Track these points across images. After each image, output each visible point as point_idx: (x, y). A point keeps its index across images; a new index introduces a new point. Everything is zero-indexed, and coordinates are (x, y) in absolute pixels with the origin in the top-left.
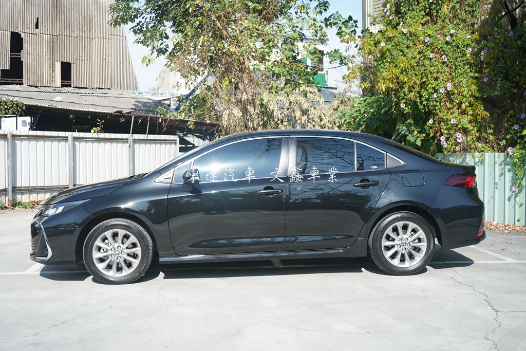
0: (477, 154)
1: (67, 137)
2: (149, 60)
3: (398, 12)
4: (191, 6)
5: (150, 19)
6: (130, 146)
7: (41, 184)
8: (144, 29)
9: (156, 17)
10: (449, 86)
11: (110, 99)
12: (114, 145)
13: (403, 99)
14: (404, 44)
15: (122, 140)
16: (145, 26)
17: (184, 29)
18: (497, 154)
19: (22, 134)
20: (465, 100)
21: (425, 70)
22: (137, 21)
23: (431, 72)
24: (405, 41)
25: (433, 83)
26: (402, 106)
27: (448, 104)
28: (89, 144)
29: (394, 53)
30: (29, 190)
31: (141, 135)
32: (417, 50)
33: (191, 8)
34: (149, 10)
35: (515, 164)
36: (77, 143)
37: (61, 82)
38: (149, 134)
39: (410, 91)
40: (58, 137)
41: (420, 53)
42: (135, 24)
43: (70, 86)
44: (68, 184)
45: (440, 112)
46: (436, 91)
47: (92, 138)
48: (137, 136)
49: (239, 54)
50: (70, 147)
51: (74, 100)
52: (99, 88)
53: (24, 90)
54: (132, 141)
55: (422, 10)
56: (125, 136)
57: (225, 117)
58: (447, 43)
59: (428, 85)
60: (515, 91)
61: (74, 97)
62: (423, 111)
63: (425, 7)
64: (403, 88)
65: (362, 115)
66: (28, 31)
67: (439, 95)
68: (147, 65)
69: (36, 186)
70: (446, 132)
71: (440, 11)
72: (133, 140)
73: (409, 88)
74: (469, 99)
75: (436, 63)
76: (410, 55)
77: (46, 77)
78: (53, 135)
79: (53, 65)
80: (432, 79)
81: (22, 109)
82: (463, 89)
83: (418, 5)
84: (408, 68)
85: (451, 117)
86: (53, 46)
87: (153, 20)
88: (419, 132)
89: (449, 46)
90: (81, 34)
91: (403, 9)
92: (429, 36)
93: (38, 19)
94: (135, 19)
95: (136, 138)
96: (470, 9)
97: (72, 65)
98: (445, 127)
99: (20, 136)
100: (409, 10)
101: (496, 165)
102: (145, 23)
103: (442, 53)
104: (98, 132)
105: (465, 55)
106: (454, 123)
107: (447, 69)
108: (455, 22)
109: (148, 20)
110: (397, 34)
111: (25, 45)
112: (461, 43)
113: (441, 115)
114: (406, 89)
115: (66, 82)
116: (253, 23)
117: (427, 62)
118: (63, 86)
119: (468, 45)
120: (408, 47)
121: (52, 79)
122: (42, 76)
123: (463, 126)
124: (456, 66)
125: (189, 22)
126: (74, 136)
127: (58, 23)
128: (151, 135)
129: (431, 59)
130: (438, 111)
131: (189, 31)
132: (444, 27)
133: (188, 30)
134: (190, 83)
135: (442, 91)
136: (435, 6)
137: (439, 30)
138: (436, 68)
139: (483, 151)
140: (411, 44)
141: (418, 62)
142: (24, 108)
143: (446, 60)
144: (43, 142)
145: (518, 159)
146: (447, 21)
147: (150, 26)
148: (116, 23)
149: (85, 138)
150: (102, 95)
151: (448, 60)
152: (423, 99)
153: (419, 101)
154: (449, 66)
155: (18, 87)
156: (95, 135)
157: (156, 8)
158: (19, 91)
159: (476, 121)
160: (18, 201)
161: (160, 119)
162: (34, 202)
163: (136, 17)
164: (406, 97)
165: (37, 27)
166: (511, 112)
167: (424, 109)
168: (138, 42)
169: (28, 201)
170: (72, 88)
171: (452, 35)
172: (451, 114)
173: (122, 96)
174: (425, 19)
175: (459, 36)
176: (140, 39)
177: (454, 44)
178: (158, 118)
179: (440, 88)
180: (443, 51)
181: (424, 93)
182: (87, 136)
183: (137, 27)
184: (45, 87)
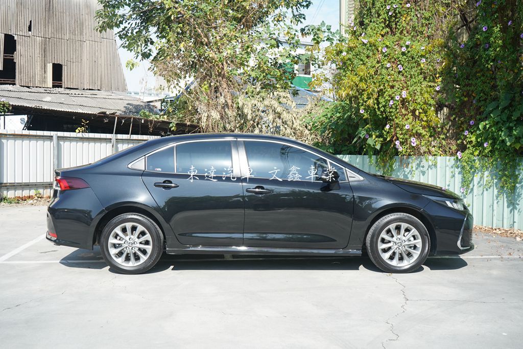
0: (430, 157)
1: (52, 137)
2: (133, 65)
3: (361, 23)
4: (173, 13)
5: (136, 25)
6: (113, 145)
7: (25, 180)
8: (129, 35)
9: (141, 23)
10: (405, 94)
11: (98, 100)
12: (98, 144)
13: (362, 105)
14: (364, 54)
15: (105, 139)
16: (130, 31)
17: (167, 35)
18: (448, 158)
19: (9, 133)
20: (419, 107)
21: (382, 79)
22: (122, 26)
23: (388, 81)
24: (365, 51)
25: (390, 91)
26: (362, 111)
27: (403, 110)
28: (74, 144)
29: (355, 62)
30: (14, 186)
31: (124, 135)
32: (376, 60)
33: (173, 16)
34: (134, 16)
35: (463, 168)
36: (62, 143)
37: (53, 83)
38: (132, 134)
39: (369, 98)
40: (43, 136)
41: (378, 62)
42: (120, 29)
43: (61, 87)
44: (52, 181)
45: (396, 117)
46: (392, 98)
47: (76, 138)
48: (120, 136)
49: (218, 60)
50: (55, 146)
51: (62, 100)
52: (90, 89)
53: (16, 90)
54: (115, 141)
55: (382, 22)
56: (108, 136)
57: (204, 119)
58: (403, 54)
59: (385, 92)
60: (466, 99)
61: (63, 98)
62: (381, 117)
63: (385, 19)
64: (362, 95)
65: (329, 119)
66: (21, 33)
67: (395, 102)
68: (131, 69)
69: (21, 182)
70: (402, 136)
71: (398, 24)
72: (116, 139)
73: (368, 95)
74: (423, 106)
75: (393, 72)
76: (369, 64)
77: (38, 78)
78: (38, 134)
79: (45, 66)
80: (389, 87)
81: (8, 109)
82: (417, 97)
83: (378, 17)
84: (367, 77)
85: (406, 123)
86: (45, 48)
87: (138, 26)
88: (377, 137)
89: (405, 57)
90: (72, 37)
91: (366, 21)
92: (387, 47)
93: (31, 22)
94: (121, 25)
95: (119, 138)
96: (427, 22)
97: (64, 66)
98: (401, 132)
99: (6, 135)
100: (371, 22)
101: (447, 168)
102: (130, 29)
103: (399, 63)
104: (82, 132)
105: (419, 65)
106: (408, 128)
107: (403, 78)
108: (412, 34)
109: (133, 25)
110: (357, 44)
111: (18, 47)
112: (415, 54)
113: (397, 121)
114: (365, 97)
115: (57, 83)
116: (231, 30)
117: (384, 71)
118: (54, 86)
119: (422, 56)
120: (368, 57)
121: (44, 80)
122: (34, 77)
123: (417, 131)
124: (411, 75)
125: (171, 28)
126: (58, 135)
127: (50, 27)
128: (134, 135)
129: (387, 68)
130: (394, 117)
131: (172, 36)
132: (401, 39)
133: (170, 36)
134: (172, 86)
135: (398, 97)
136: (394, 18)
137: (396, 42)
138: (392, 77)
139: (436, 155)
140: (371, 54)
141: (377, 71)
142: (11, 108)
143: (402, 69)
144: (28, 141)
145: (466, 162)
146: (405, 32)
147: (135, 32)
148: (103, 28)
149: (70, 138)
150: (90, 96)
151: (404, 69)
152: (380, 106)
153: (377, 107)
154: (404, 75)
155: (10, 87)
156: (80, 135)
157: (142, 14)
158: (10, 91)
159: (429, 126)
160: (4, 197)
161: (143, 120)
162: (19, 197)
163: (121, 22)
164: (364, 104)
165: (30, 29)
166: (462, 118)
167: (382, 115)
168: (124, 47)
169: (13, 197)
170: (63, 89)
171: (407, 47)
172: (406, 120)
173: (110, 97)
174: (385, 31)
175: (414, 47)
176: (125, 44)
177: (409, 55)
178: (141, 119)
179: (395, 95)
180: (400, 61)
181: (381, 100)
182: (72, 136)
183: (123, 33)
184: (37, 87)
